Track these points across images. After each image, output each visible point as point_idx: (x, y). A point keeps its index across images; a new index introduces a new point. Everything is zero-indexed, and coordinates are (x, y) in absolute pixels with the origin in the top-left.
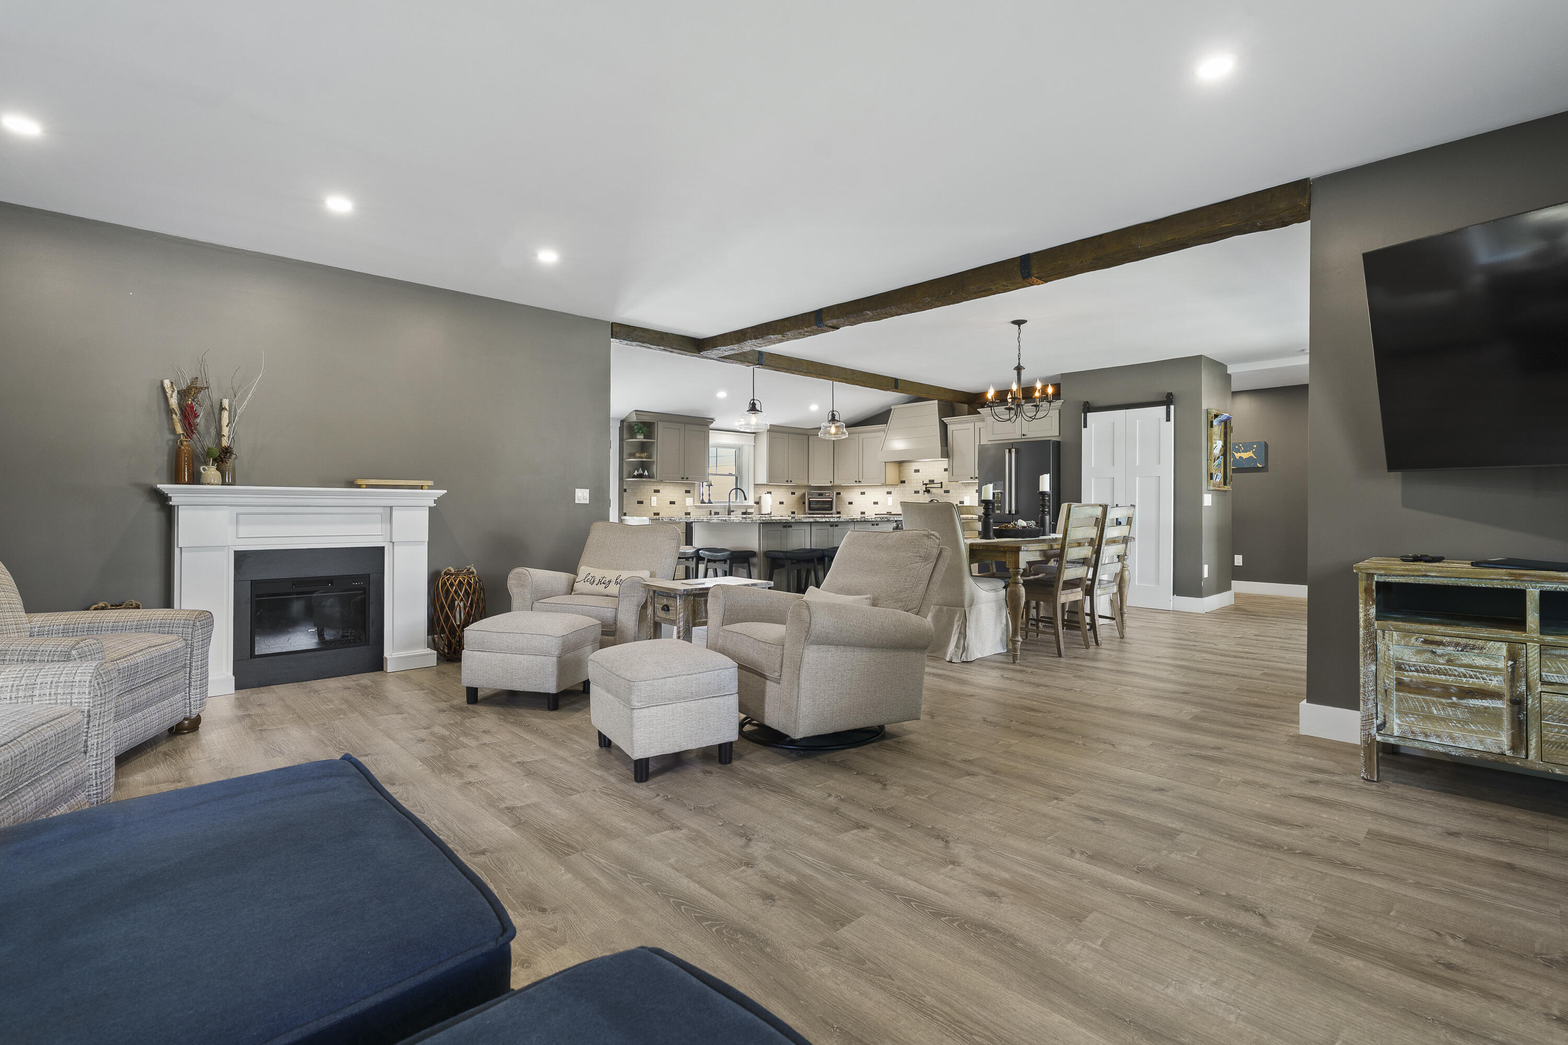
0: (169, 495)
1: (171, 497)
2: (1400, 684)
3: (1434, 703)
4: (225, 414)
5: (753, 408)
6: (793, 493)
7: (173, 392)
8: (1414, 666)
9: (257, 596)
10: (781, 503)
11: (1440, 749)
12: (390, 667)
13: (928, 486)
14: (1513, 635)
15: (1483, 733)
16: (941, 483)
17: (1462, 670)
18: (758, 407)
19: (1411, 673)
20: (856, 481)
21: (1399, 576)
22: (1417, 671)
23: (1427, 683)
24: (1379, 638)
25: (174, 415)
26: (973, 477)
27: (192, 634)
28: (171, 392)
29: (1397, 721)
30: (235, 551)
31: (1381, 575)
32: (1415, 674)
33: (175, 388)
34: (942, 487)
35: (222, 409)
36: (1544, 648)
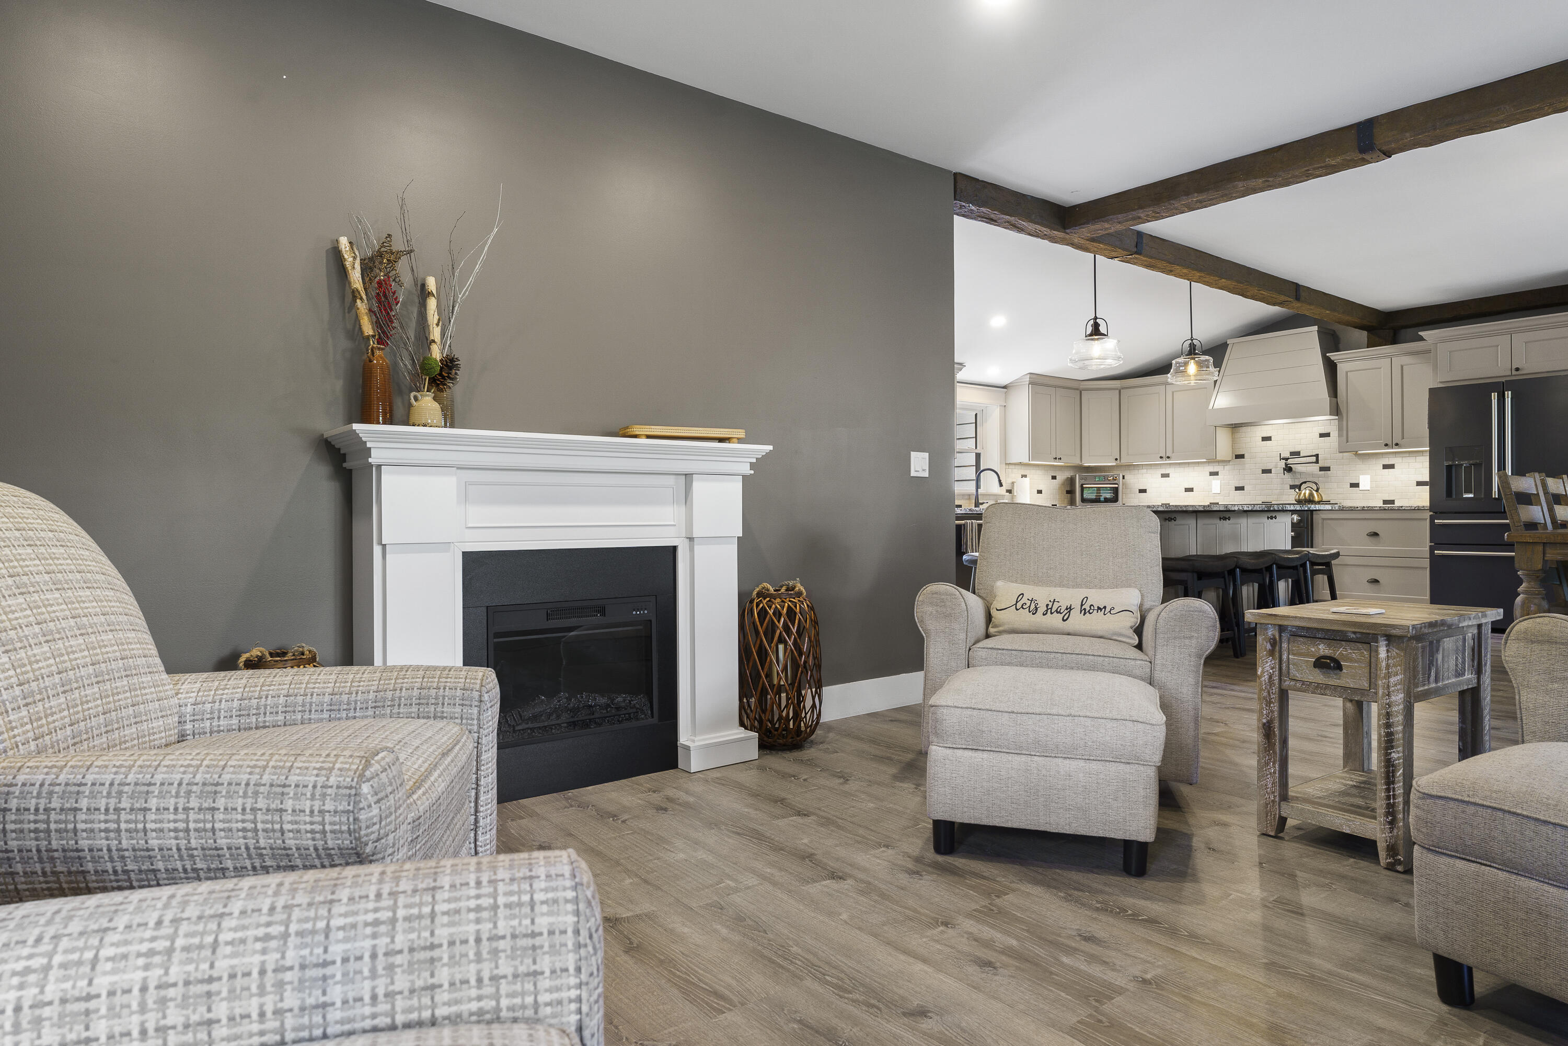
0: (369, 445)
1: (370, 449)
4: (432, 303)
5: (1096, 332)
6: (1054, 478)
7: (355, 258)
9: (497, 635)
10: (1040, 492)
12: (696, 764)
13: (1290, 461)
16: (1317, 456)
18: (1102, 329)
20: (1161, 457)
25: (358, 301)
26: (1389, 443)
27: (479, 719)
28: (351, 259)
30: (463, 553)
33: (357, 253)
34: (1317, 462)
35: (424, 293)
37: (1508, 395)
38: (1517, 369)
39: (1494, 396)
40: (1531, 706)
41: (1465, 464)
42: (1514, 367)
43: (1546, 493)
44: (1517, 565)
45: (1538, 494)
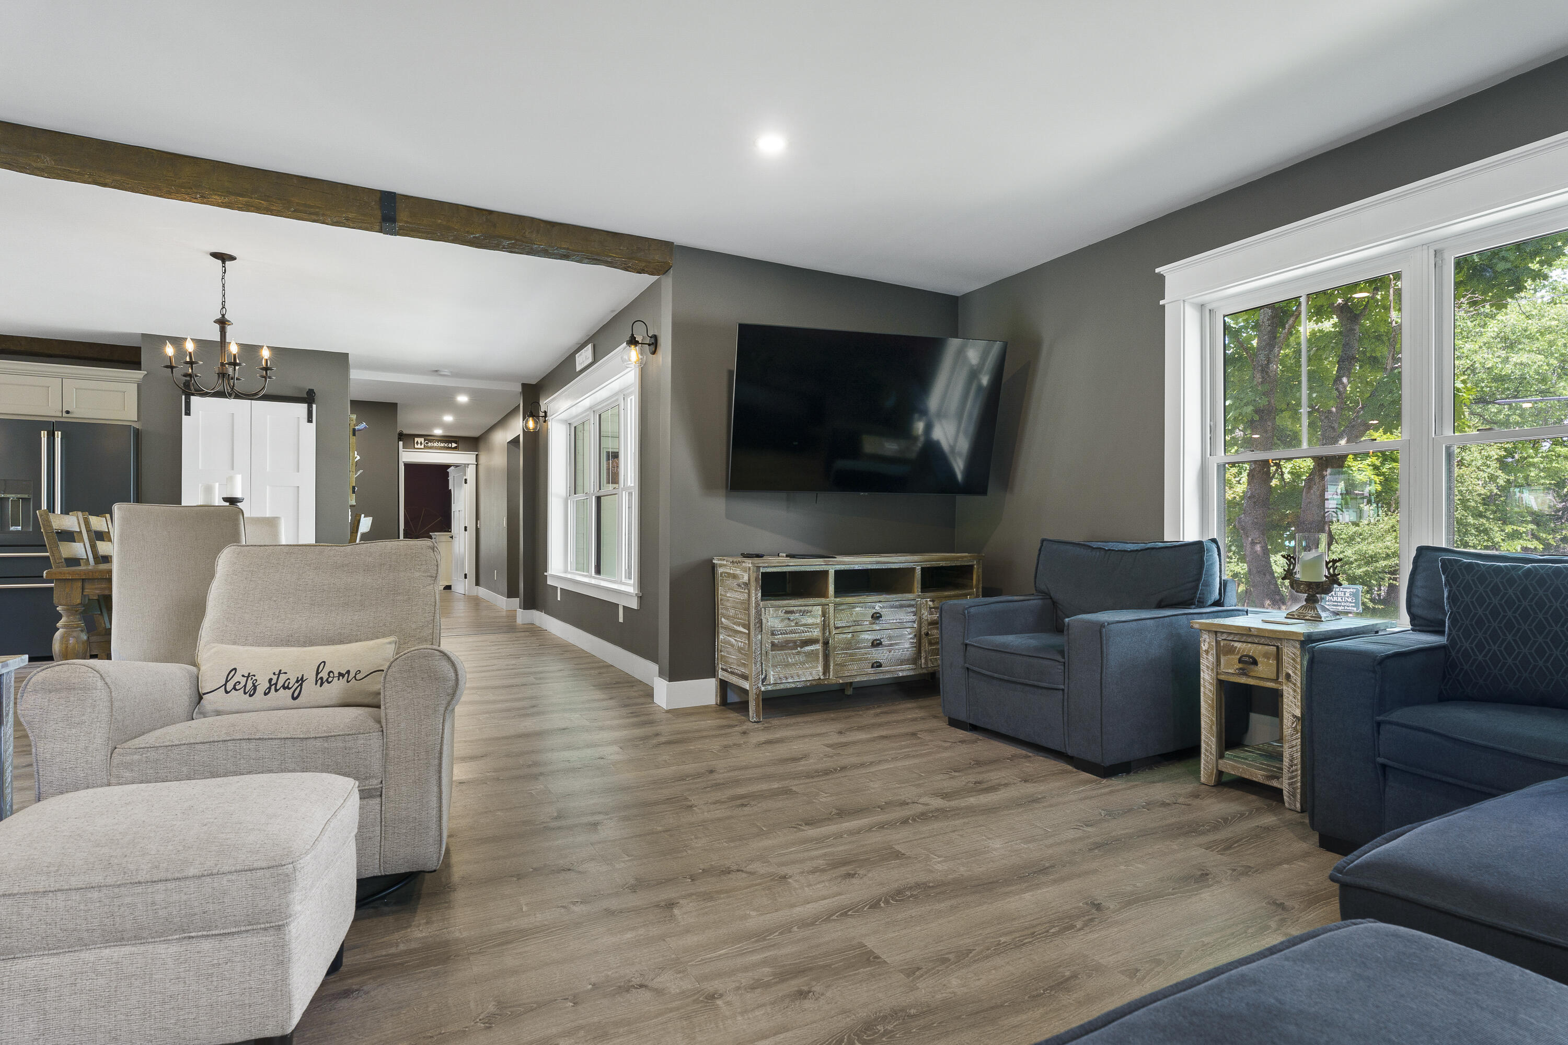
2: (773, 644)
3: (790, 654)
8: (780, 630)
11: (793, 686)
14: (823, 600)
15: (811, 668)
17: (802, 628)
19: (778, 636)
21: (775, 567)
22: (781, 634)
23: (787, 641)
24: (763, 614)
29: (772, 673)
31: (764, 567)
32: (780, 636)
36: (837, 605)
37: (58, 435)
38: (68, 412)
39: (44, 435)
40: (48, 756)
41: (12, 496)
42: (64, 410)
43: (89, 530)
44: (55, 601)
45: (81, 531)
